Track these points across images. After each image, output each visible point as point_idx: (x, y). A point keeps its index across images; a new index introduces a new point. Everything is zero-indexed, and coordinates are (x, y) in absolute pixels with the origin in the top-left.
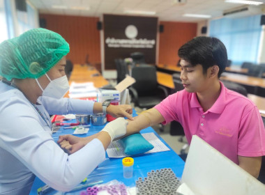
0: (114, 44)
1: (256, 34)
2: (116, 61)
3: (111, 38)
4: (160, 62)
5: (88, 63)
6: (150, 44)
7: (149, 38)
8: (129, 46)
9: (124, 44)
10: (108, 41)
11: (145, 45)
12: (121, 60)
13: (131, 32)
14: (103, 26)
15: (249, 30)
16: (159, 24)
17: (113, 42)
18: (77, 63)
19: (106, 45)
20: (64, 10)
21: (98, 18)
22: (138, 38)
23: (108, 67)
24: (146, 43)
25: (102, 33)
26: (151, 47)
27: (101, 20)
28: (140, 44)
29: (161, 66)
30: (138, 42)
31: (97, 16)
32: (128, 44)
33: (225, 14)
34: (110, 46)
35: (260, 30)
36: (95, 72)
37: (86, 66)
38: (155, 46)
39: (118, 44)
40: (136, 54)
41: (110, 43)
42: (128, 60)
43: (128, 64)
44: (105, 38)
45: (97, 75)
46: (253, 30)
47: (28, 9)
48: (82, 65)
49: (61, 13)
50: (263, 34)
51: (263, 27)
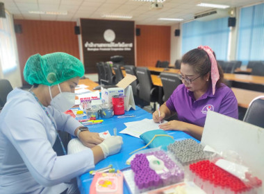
0: (94, 48)
1: (224, 35)
3: (89, 42)
4: (138, 65)
6: (129, 47)
7: (127, 42)
8: (109, 49)
10: (87, 45)
14: (80, 30)
15: (218, 32)
16: (135, 27)
19: (85, 49)
20: (40, 15)
21: (75, 23)
22: (116, 41)
24: (124, 46)
25: (80, 37)
27: (79, 24)
28: (118, 47)
30: (116, 45)
31: (74, 20)
32: (107, 47)
33: (196, 17)
35: (228, 31)
38: (133, 48)
39: (97, 48)
41: (88, 47)
42: (110, 63)
44: (84, 43)
46: (222, 31)
49: (37, 18)
50: (230, 34)
51: (231, 28)
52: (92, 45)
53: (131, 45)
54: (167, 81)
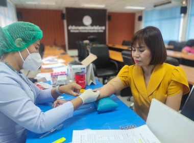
0: (75, 30)
1: (177, 20)
2: (77, 42)
3: (72, 25)
4: (109, 43)
5: (56, 45)
6: (102, 29)
7: (101, 25)
8: (86, 31)
9: (82, 30)
10: (70, 27)
11: (98, 30)
12: (81, 42)
13: (87, 20)
14: (66, 16)
15: (172, 18)
16: (107, 14)
17: (74, 29)
18: (47, 45)
19: (69, 31)
20: (35, 5)
21: (62, 11)
22: (92, 25)
23: (71, 48)
24: (98, 29)
25: (65, 22)
26: (102, 31)
27: (64, 12)
28: (94, 30)
29: (110, 45)
30: (92, 28)
31: (61, 9)
32: (85, 30)
33: (155, 6)
34: (72, 31)
35: (180, 17)
36: (62, 51)
37: (54, 47)
38: (105, 30)
39: (78, 30)
40: (91, 37)
41: (71, 29)
42: (86, 42)
43: (86, 44)
44: (68, 26)
45: (64, 54)
46: (175, 18)
47: (8, 4)
48: (51, 46)
49: (33, 7)
50: (182, 20)
51: (183, 15)
52: (74, 27)
53: (104, 28)
54: (127, 58)
